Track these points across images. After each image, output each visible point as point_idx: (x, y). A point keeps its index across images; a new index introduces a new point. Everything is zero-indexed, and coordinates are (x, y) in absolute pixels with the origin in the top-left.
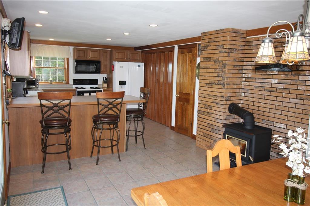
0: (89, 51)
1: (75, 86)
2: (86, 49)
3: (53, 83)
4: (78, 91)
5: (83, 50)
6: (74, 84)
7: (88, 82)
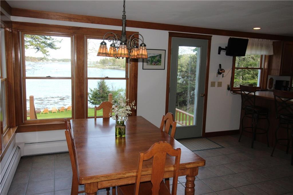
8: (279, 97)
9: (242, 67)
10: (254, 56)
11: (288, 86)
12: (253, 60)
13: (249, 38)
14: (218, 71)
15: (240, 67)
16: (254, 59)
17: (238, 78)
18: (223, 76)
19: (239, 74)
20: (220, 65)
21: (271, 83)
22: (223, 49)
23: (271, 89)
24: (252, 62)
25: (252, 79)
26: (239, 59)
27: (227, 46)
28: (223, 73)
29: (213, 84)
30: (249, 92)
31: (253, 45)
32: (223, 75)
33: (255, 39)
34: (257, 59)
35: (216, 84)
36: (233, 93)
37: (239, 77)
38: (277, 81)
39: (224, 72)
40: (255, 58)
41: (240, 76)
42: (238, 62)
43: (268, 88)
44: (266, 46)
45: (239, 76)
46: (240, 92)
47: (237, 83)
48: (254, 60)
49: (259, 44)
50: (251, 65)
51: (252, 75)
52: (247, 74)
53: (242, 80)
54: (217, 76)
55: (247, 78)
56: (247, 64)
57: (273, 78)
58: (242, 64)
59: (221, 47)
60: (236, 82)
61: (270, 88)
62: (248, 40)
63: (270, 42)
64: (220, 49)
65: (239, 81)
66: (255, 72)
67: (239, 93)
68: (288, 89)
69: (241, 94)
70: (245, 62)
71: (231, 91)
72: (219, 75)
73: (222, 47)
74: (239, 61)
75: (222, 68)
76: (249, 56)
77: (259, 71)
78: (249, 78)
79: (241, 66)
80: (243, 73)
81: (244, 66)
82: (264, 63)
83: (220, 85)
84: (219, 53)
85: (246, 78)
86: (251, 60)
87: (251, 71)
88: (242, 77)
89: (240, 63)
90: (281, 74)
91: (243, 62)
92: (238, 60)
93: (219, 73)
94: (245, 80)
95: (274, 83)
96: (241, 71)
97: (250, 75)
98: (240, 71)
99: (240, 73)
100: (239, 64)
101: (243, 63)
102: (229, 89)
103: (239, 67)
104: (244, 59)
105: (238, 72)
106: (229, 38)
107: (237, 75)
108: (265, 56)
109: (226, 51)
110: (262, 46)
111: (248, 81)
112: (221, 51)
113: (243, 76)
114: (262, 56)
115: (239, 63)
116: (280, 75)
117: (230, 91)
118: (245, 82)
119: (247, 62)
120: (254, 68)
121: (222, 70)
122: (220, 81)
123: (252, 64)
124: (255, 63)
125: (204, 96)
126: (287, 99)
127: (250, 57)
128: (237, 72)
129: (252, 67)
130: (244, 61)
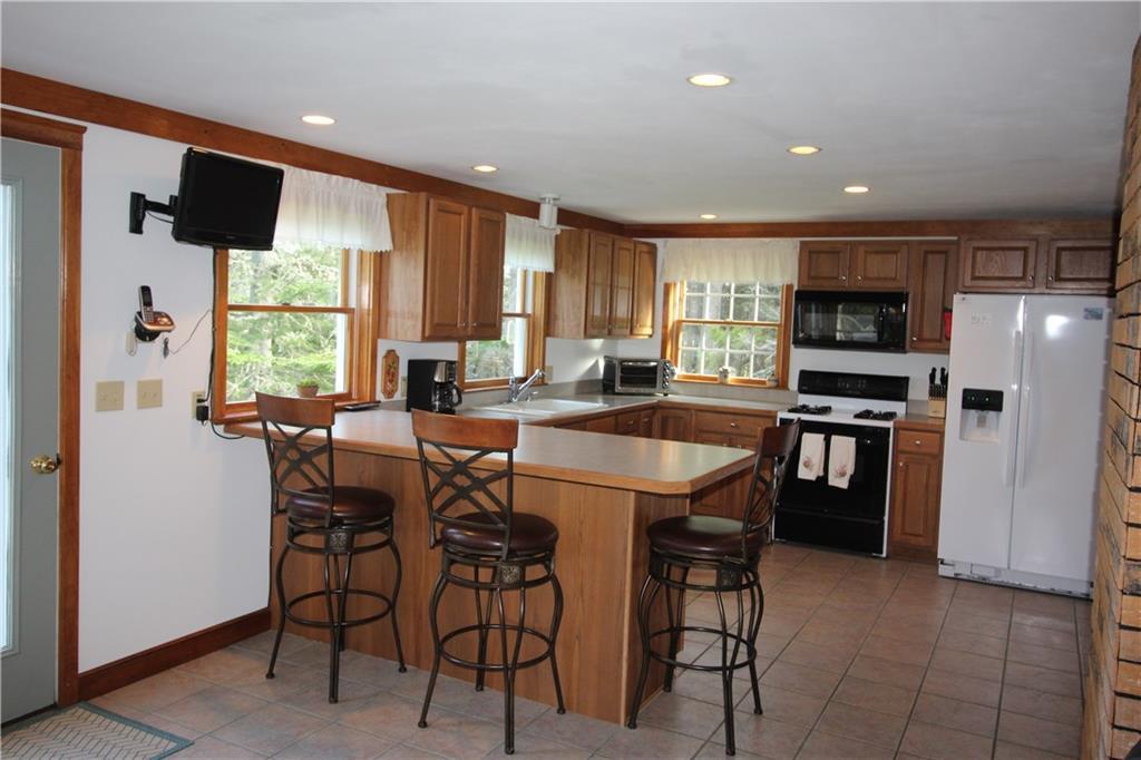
0: (862, 249)
1: (805, 399)
2: (846, 243)
3: (730, 383)
4: (781, 419)
5: (834, 251)
6: (801, 391)
7: (862, 385)
8: (437, 445)
9: (270, 302)
10: (312, 260)
11: (451, 382)
12: (308, 274)
13: (284, 167)
14: (135, 324)
15: (261, 303)
16: (312, 273)
17: (253, 346)
18: (166, 351)
19: (258, 332)
20: (146, 291)
21: (391, 374)
22: (158, 207)
23: (392, 397)
24: (308, 283)
25: (310, 352)
26: (256, 271)
27: (176, 194)
28: (165, 335)
29: (111, 397)
30: (303, 429)
31: (306, 201)
32: (166, 343)
33: (311, 173)
34: (323, 272)
35: (130, 396)
36: (226, 431)
37: (260, 345)
38: (413, 364)
39: (169, 331)
40: (315, 267)
41: (262, 339)
42: (254, 281)
43: (380, 396)
44: (362, 213)
45: (258, 341)
46: (259, 426)
47: (251, 367)
48: (314, 274)
49: (332, 198)
50: (302, 294)
51: (310, 333)
52: (289, 330)
53: (274, 353)
54: (132, 352)
55: (291, 346)
56: (289, 292)
57: (398, 353)
58: (267, 290)
59: (143, 196)
60: (249, 365)
61: (390, 394)
62: (280, 173)
63: (377, 194)
64: (140, 207)
65: (258, 360)
66: (319, 324)
67: (253, 434)
68: (454, 392)
69: (266, 435)
70: (279, 284)
71: (216, 422)
72: (143, 346)
73: (148, 198)
74: (255, 278)
75: (156, 308)
76: (294, 260)
77: (341, 319)
78: (299, 345)
79: (265, 299)
80: (275, 327)
81: (275, 299)
82: (359, 286)
83: (151, 395)
84: (136, 227)
85: (286, 347)
86: (302, 274)
87: (305, 320)
88: (273, 342)
89: (258, 284)
90: (427, 334)
91: (272, 281)
92: (252, 273)
93: (143, 335)
94: (286, 355)
95: (403, 371)
96: (267, 320)
97: (303, 336)
98: (262, 319)
99: (261, 325)
100: (256, 291)
101: (272, 286)
102: (202, 414)
103: (256, 301)
104: (275, 272)
105: (254, 322)
106: (185, 151)
107: (251, 336)
108: (361, 253)
109: (171, 219)
110: (343, 207)
111: (296, 360)
112: (144, 216)
113: (277, 340)
114: (347, 253)
115: (254, 287)
116: (425, 339)
117: (208, 423)
118: (284, 364)
119: (289, 283)
120: (317, 305)
121: (156, 317)
122: (150, 375)
123: (307, 289)
124: (319, 287)
125: (56, 468)
126: (473, 453)
127: (296, 265)
128: (251, 321)
129: (309, 302)
130: (274, 278)
